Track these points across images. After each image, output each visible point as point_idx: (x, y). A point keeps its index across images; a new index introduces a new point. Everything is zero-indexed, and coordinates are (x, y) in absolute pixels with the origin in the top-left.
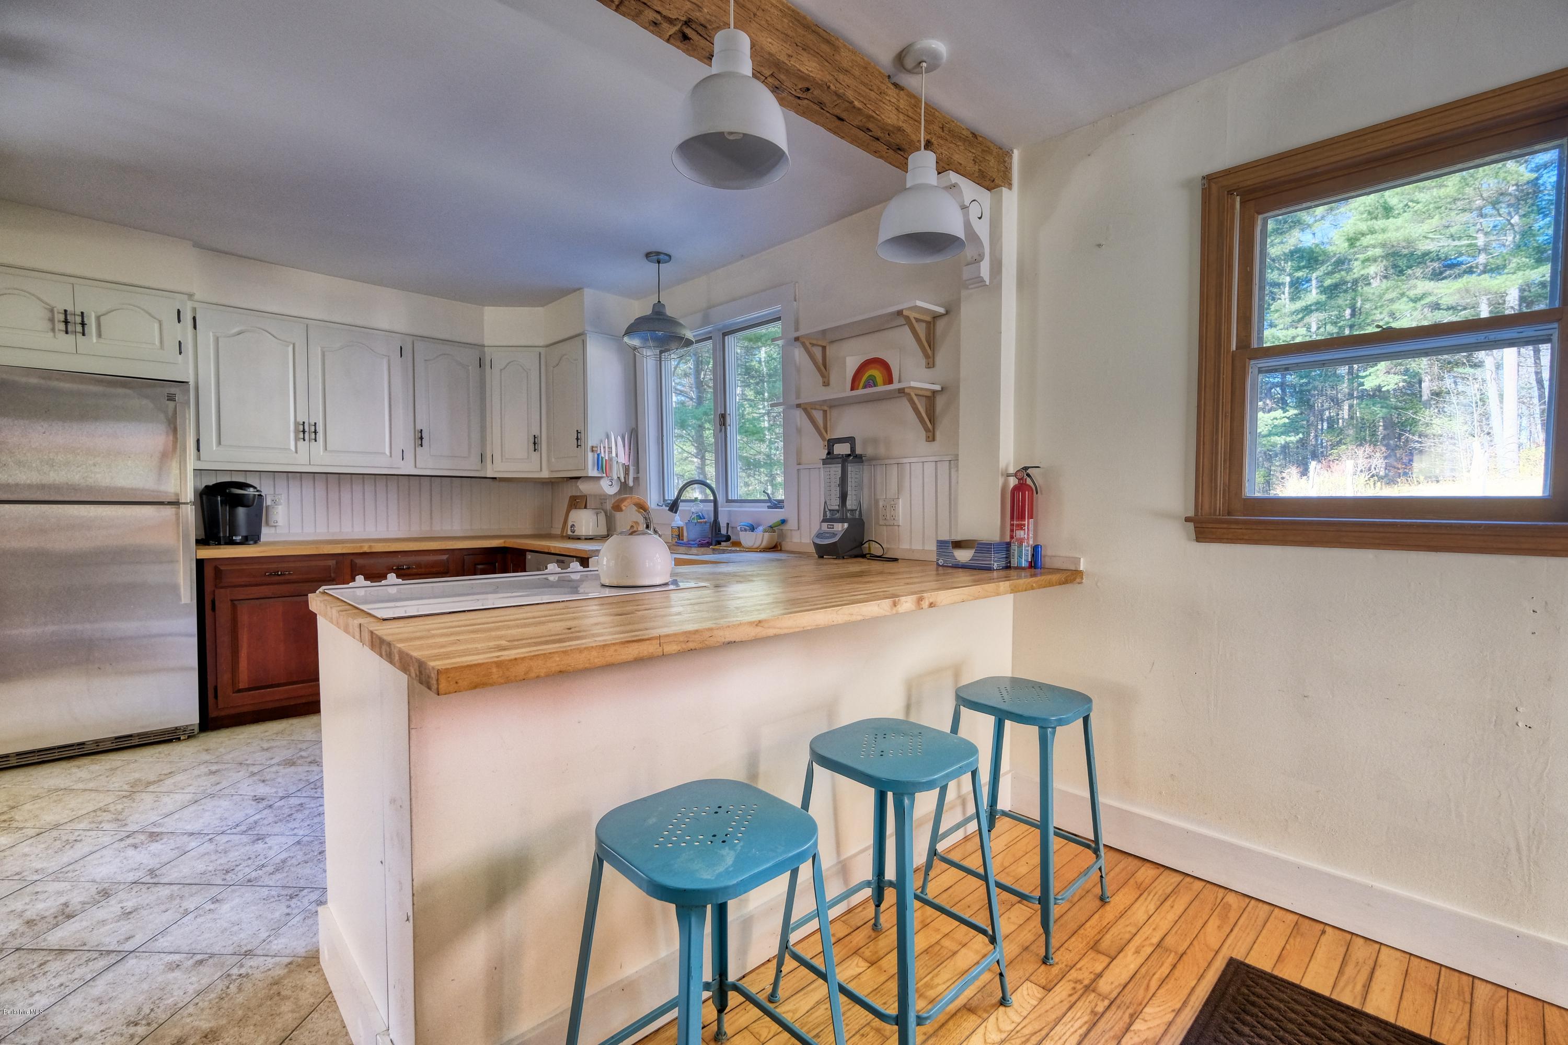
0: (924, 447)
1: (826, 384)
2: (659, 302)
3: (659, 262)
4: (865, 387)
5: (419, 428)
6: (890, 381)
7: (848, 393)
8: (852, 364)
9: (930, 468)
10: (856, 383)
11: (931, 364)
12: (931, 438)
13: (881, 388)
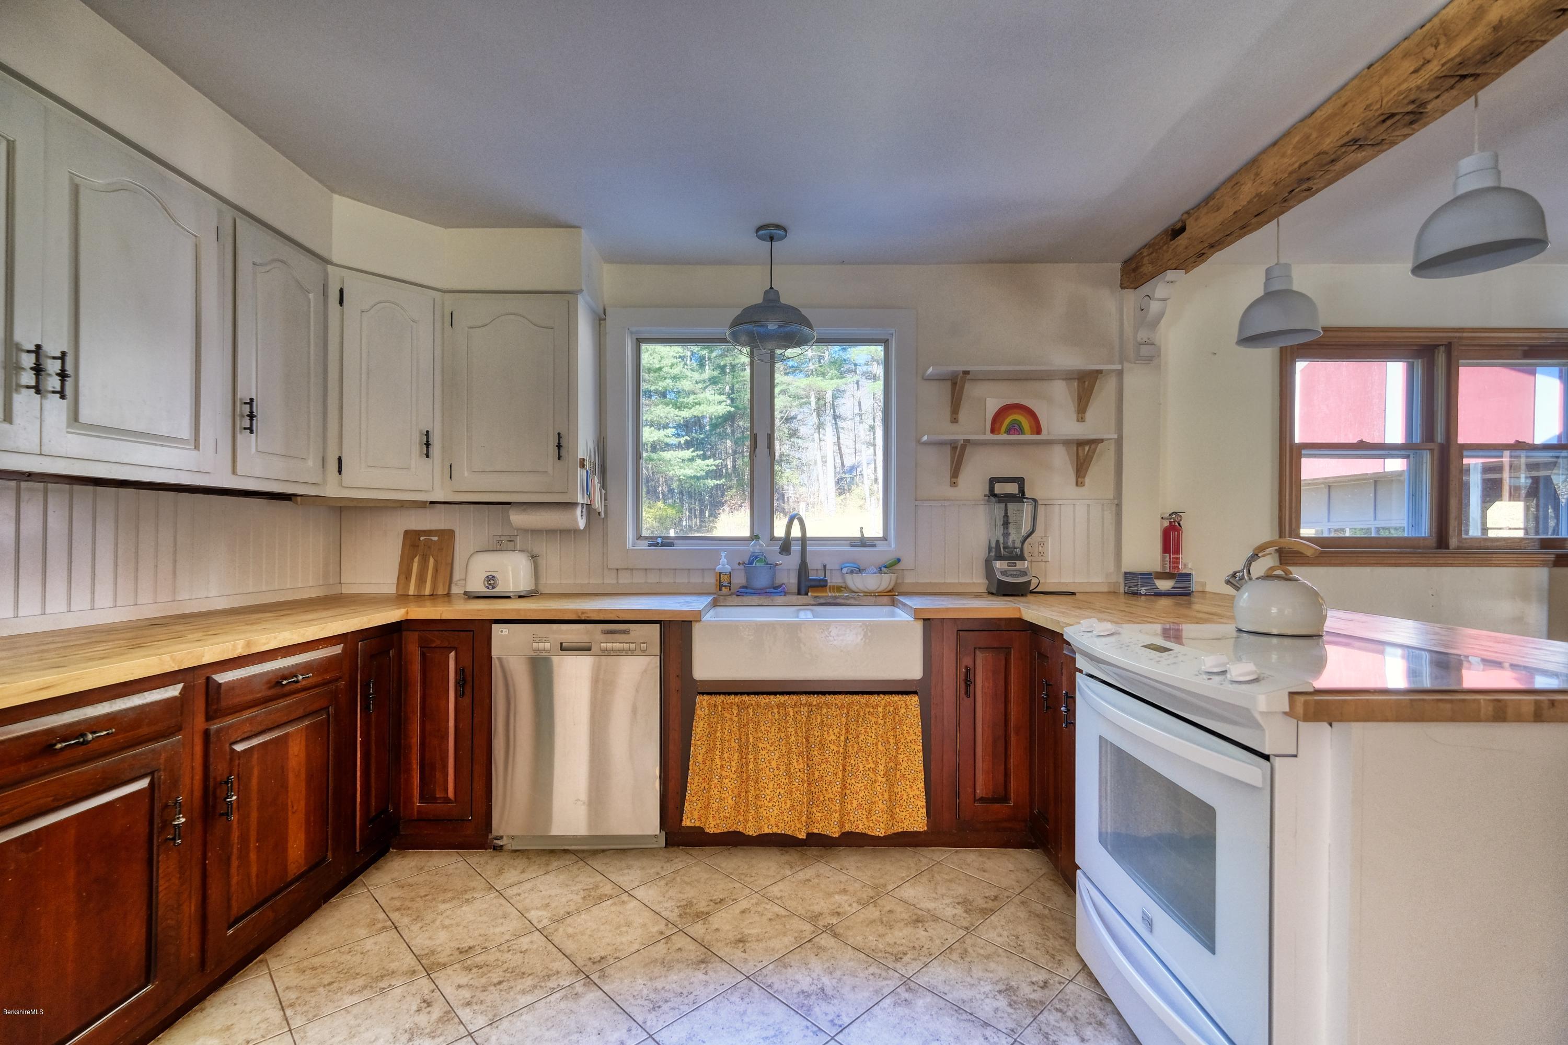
0: (1072, 490)
1: (954, 420)
2: (771, 288)
3: (772, 239)
4: (1008, 432)
5: (243, 393)
6: (1038, 431)
7: (989, 436)
8: (993, 406)
9: (1081, 511)
10: (997, 426)
11: (1081, 419)
12: (1079, 483)
13: (1028, 436)
